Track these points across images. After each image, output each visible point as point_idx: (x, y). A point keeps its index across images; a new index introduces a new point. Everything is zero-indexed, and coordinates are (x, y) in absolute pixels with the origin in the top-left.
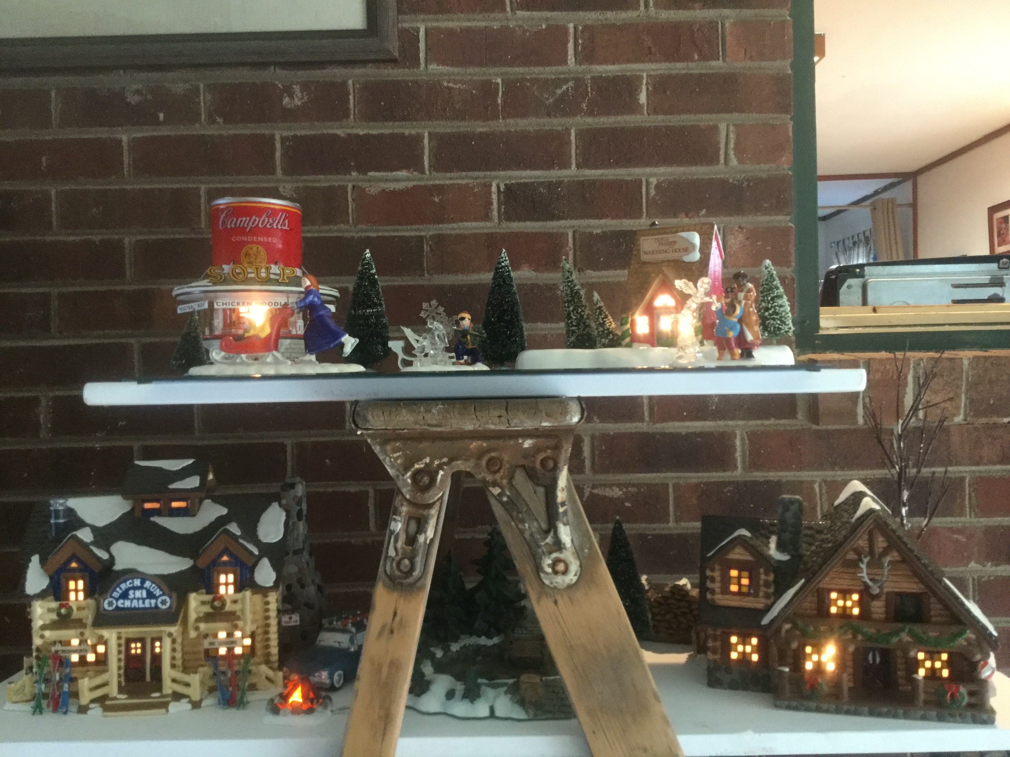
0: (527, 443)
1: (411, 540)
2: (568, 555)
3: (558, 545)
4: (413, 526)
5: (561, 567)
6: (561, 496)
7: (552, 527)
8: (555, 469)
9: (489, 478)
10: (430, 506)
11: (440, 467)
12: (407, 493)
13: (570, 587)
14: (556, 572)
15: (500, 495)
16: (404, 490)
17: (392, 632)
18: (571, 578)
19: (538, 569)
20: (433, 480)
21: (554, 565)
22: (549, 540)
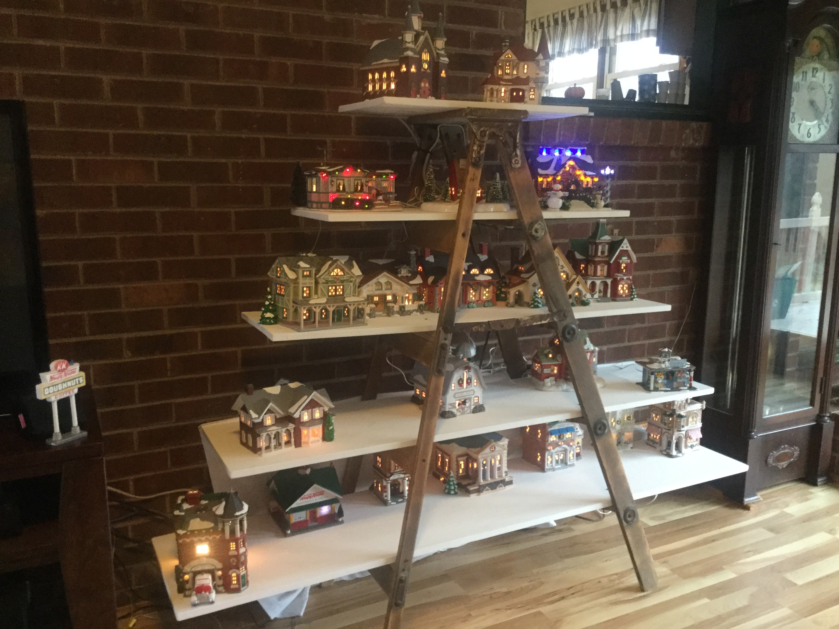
0: (510, 124)
1: (479, 153)
2: (519, 158)
3: (516, 155)
4: (479, 148)
5: (517, 162)
6: (518, 141)
7: (515, 150)
8: (516, 133)
9: (500, 134)
10: (484, 142)
11: (487, 130)
12: (478, 137)
13: (519, 168)
14: (516, 163)
15: (503, 140)
16: (477, 137)
17: (473, 180)
18: (519, 165)
19: (511, 162)
20: (485, 135)
21: (515, 161)
22: (514, 154)
